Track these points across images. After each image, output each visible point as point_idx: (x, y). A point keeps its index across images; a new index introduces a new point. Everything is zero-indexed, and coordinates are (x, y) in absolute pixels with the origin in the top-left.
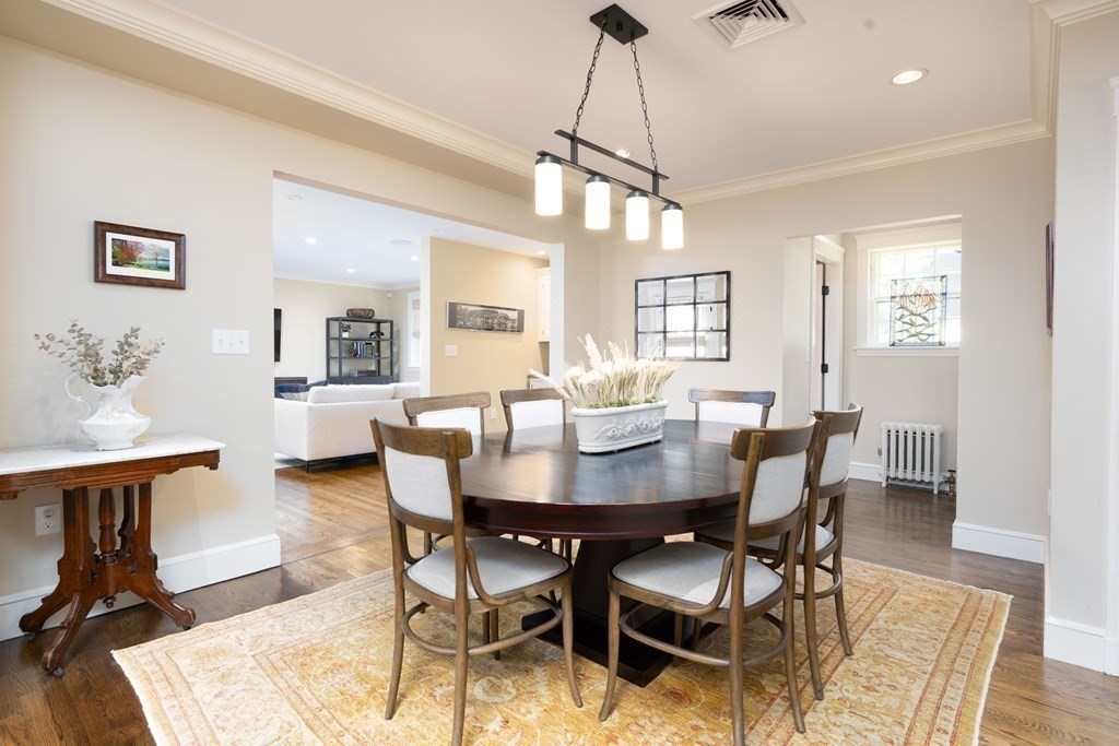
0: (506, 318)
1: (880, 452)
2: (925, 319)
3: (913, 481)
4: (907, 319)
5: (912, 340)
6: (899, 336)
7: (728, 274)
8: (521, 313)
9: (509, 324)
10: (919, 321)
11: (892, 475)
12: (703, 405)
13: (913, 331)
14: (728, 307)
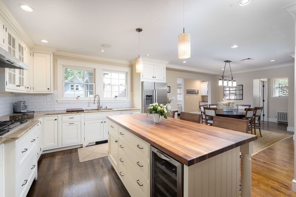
0: (195, 91)
1: (276, 117)
2: (287, 91)
3: (284, 122)
4: (283, 91)
5: (284, 95)
6: (281, 95)
7: (242, 85)
8: (198, 91)
9: (196, 93)
10: (285, 92)
11: (279, 121)
12: (239, 107)
13: (284, 94)
14: (242, 91)
